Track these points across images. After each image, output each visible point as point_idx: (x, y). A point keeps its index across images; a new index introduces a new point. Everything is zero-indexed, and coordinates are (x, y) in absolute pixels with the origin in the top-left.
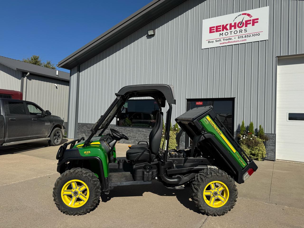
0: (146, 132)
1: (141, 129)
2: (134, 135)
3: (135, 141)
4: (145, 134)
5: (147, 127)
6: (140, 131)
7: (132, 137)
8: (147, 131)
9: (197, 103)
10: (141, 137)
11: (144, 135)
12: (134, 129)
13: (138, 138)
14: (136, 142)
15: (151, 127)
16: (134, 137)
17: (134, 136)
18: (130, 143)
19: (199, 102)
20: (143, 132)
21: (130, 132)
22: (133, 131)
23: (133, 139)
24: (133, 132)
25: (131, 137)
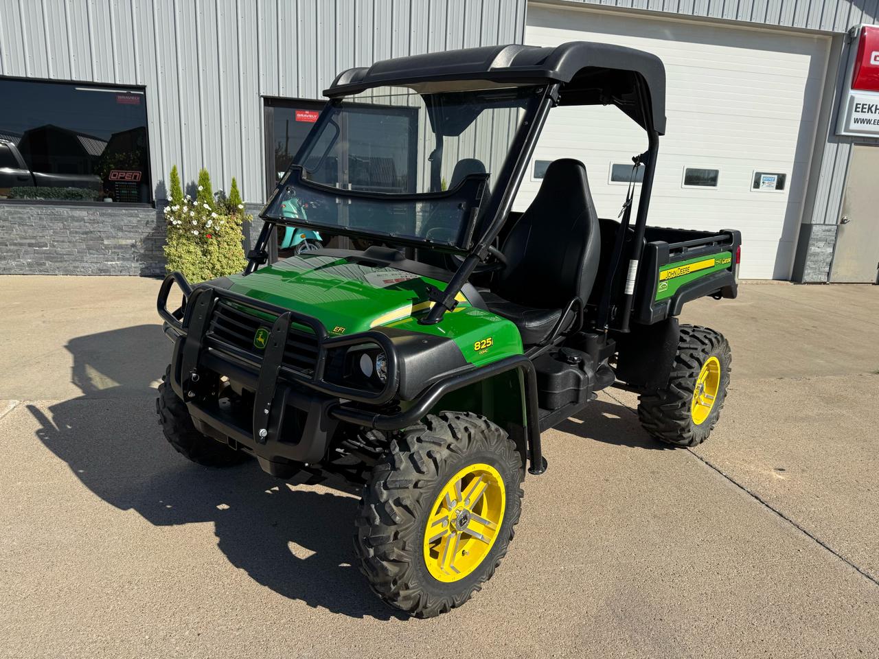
0: (93, 222)
1: (64, 211)
2: (34, 238)
3: (41, 258)
4: (90, 227)
5: (92, 200)
6: (62, 219)
7: (21, 245)
8: (101, 219)
9: (299, 115)
10: (69, 242)
11: (86, 233)
12: (25, 211)
13: (54, 246)
14: (45, 264)
15: (109, 200)
16: (30, 245)
17: (33, 241)
18: (12, 272)
19: (307, 112)
20: (76, 224)
21: (7, 224)
22: (20, 218)
23: (27, 253)
24: (20, 224)
25: (15, 244)
